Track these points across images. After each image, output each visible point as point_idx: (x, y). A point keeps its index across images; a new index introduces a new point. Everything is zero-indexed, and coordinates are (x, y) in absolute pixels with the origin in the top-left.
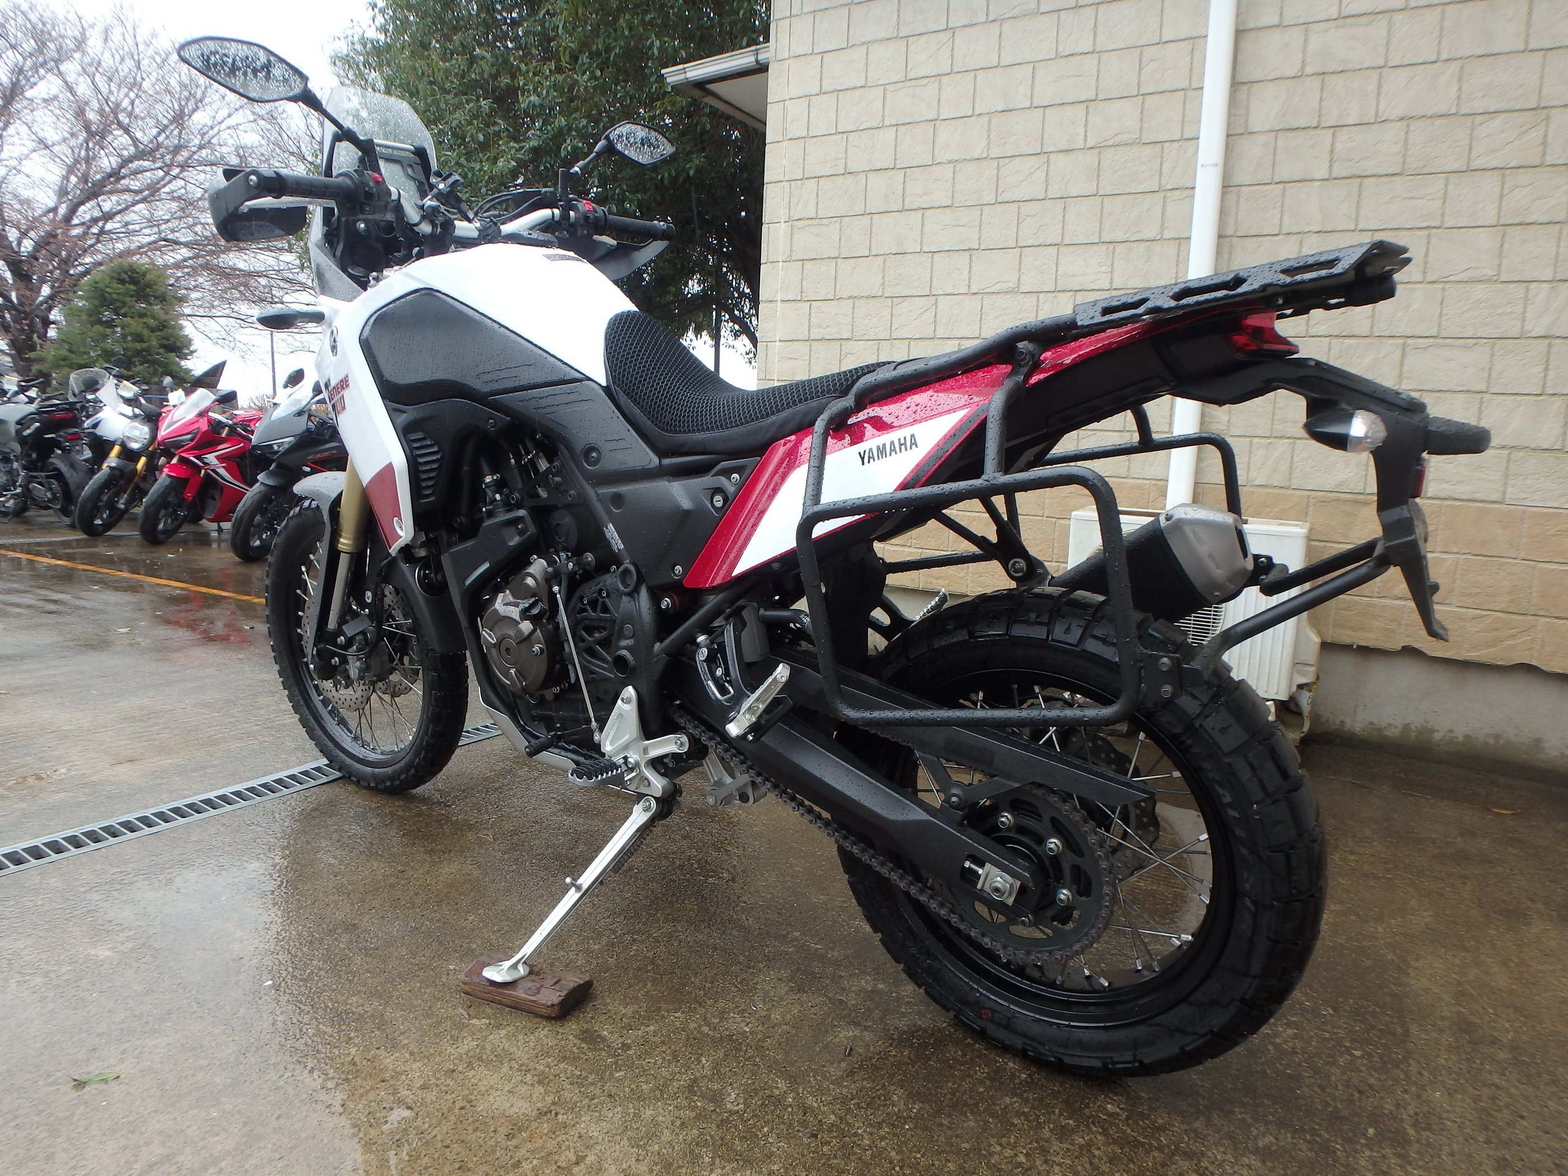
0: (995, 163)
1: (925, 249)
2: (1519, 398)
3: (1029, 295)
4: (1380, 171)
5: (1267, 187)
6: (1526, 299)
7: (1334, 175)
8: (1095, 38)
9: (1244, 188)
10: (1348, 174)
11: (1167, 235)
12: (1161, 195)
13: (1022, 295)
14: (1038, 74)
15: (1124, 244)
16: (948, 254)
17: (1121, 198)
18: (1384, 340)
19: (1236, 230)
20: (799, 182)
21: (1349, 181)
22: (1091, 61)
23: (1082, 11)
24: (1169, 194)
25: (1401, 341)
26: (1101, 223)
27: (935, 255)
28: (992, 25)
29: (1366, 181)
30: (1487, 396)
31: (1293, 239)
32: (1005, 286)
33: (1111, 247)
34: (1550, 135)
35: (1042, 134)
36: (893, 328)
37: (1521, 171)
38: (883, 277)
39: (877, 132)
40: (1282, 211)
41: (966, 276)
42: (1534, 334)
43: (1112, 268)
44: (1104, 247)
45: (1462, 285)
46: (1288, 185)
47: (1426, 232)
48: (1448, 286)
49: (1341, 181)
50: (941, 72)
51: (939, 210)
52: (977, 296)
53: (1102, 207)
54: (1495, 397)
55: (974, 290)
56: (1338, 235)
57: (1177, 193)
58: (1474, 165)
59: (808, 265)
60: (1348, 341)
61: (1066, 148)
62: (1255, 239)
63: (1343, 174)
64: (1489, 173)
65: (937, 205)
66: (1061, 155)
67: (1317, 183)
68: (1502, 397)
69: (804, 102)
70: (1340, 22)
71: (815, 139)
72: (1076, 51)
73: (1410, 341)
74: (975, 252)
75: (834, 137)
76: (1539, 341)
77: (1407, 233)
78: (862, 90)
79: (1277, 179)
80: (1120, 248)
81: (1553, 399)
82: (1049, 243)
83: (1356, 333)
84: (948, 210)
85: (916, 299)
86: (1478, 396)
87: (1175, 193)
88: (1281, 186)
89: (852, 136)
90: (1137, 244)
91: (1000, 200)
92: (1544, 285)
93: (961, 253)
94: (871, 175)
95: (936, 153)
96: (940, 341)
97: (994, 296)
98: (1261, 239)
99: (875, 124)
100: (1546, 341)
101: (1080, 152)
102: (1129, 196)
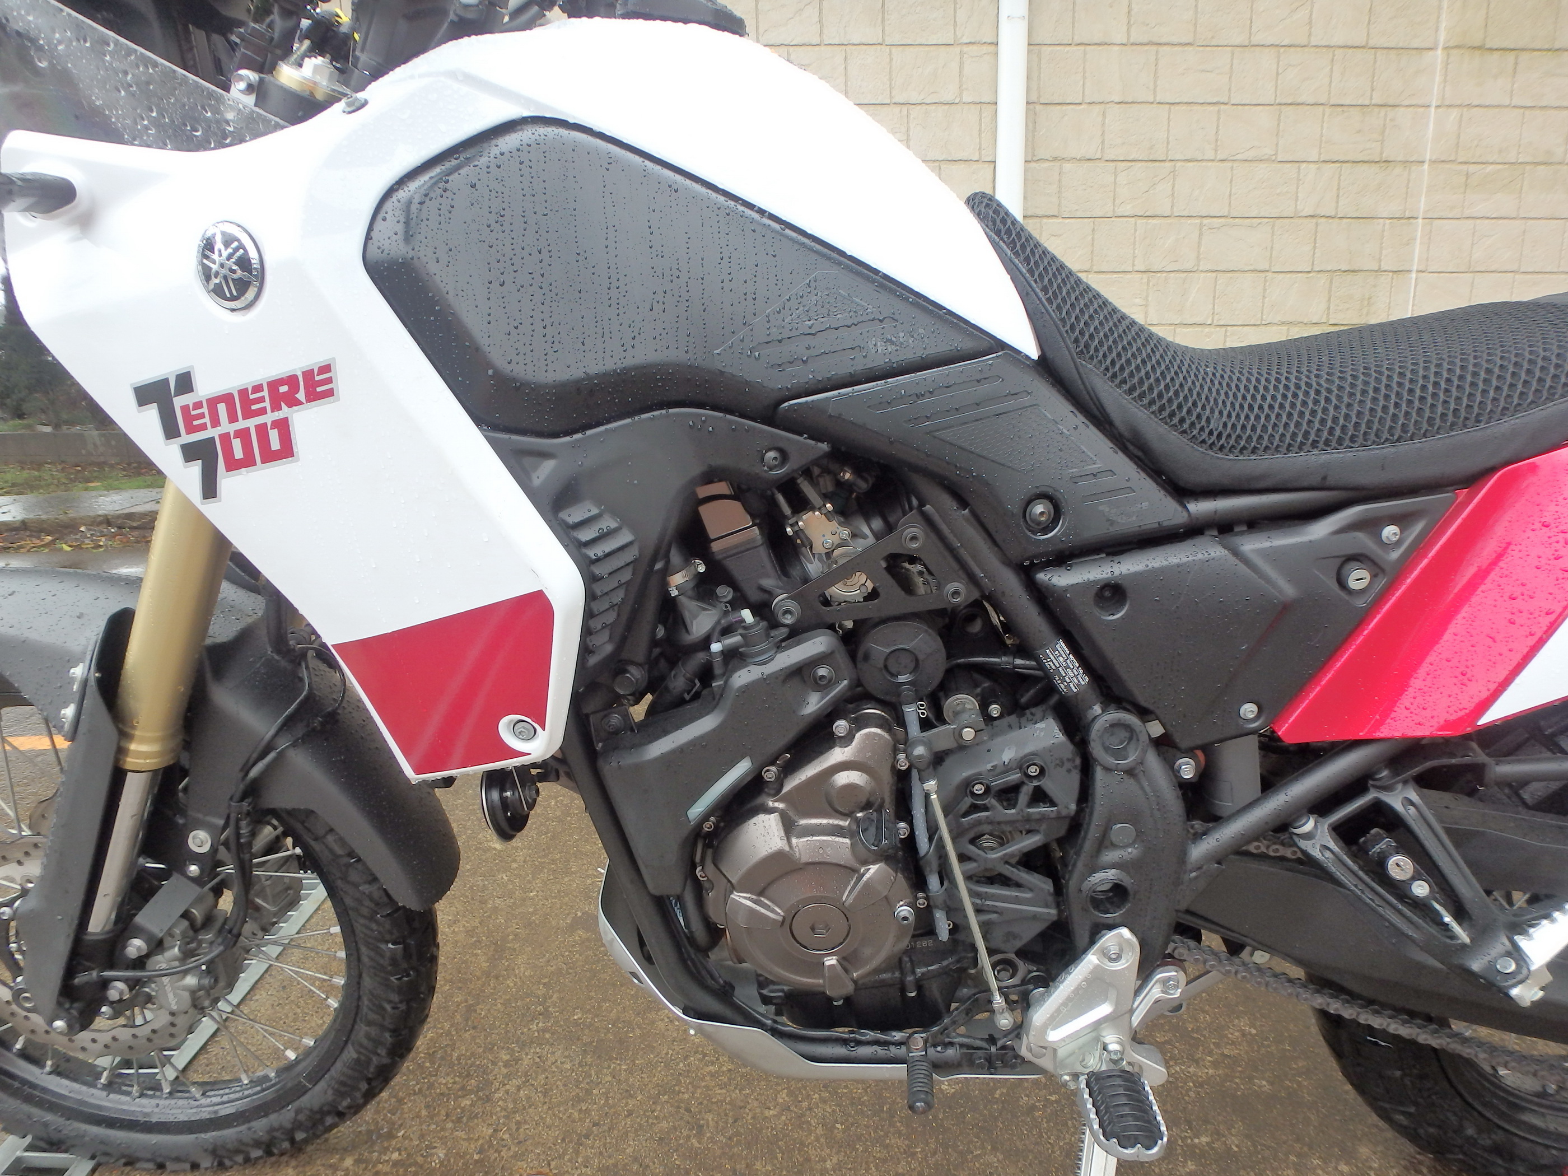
2: (1294, 276)
4: (1175, 39)
5: (1068, 48)
6: (1299, 180)
7: (1132, 40)
9: (1044, 48)
10: (1145, 41)
11: (967, 98)
12: (957, 49)
15: (919, 107)
17: (911, 49)
18: (1183, 220)
19: (1039, 97)
21: (1146, 48)
24: (965, 49)
25: (1198, 221)
26: (891, 80)
29: (1161, 49)
30: (1270, 275)
31: (1097, 108)
33: (905, 108)
34: (1314, 16)
37: (1292, 49)
40: (1084, 78)
42: (1304, 214)
43: (908, 136)
44: (897, 109)
45: (1247, 164)
46: (1088, 48)
47: (1216, 108)
48: (1235, 165)
49: (1139, 48)
53: (891, 60)
54: (1275, 275)
56: (1139, 106)
57: (974, 48)
58: (1255, 40)
60: (1151, 221)
62: (1059, 107)
63: (1141, 40)
64: (1267, 50)
67: (1116, 48)
68: (1281, 276)
73: (1206, 221)
76: (1308, 220)
77: (1199, 107)
79: (1077, 40)
80: (915, 111)
81: (1320, 275)
83: (1158, 213)
86: (1263, 275)
87: (971, 47)
88: (1082, 48)
90: (933, 107)
92: (1312, 166)
98: (1065, 107)
100: (1314, 220)
102: (921, 48)
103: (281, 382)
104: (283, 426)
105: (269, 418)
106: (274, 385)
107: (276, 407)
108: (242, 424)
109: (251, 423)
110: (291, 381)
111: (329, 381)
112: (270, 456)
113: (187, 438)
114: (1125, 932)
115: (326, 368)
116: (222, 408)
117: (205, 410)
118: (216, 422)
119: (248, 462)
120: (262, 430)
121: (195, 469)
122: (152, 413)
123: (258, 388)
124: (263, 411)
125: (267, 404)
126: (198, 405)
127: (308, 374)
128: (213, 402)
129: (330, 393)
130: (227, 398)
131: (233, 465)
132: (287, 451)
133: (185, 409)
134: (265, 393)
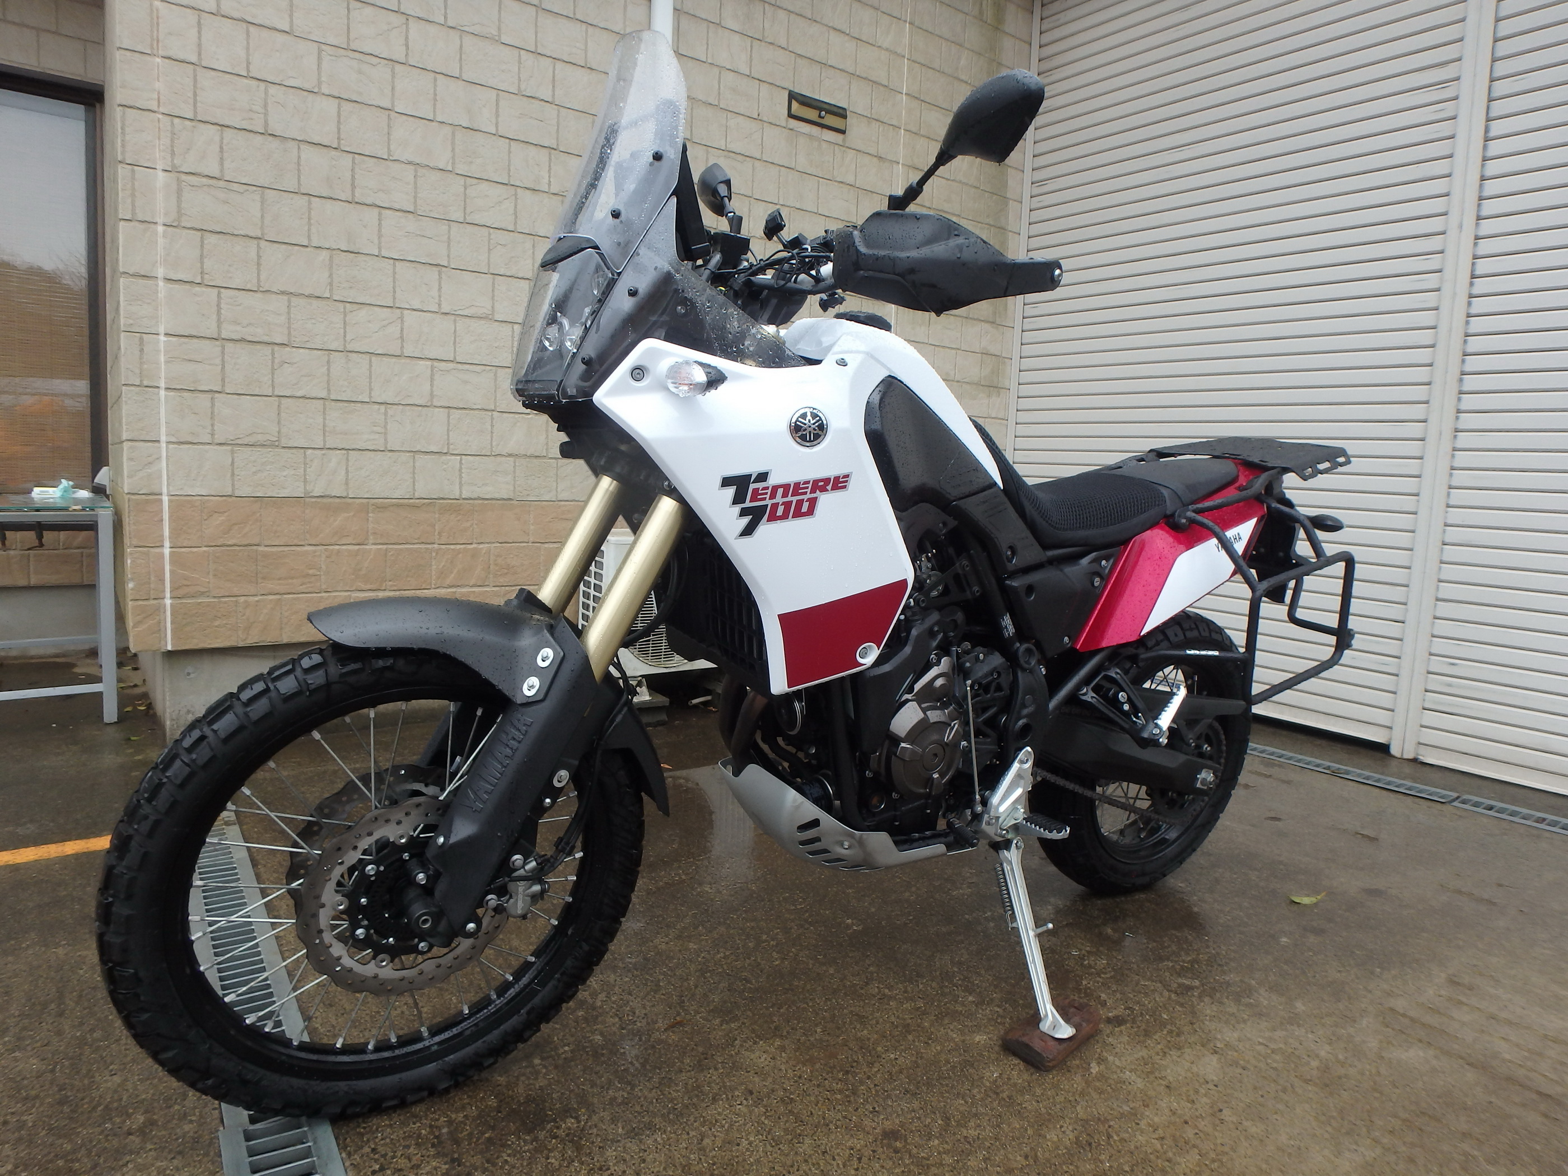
0: (462, 180)
1: (384, 253)
3: (504, 324)
8: (554, 91)
13: (497, 323)
14: (502, 103)
16: (413, 265)
20: (187, 123)
22: (551, 111)
23: (542, 59)
27: (397, 263)
28: (451, 31)
32: (480, 312)
35: (509, 166)
36: (348, 338)
38: (331, 276)
39: (311, 96)
41: (435, 293)
50: (393, 58)
51: (398, 214)
52: (449, 317)
55: (446, 308)
59: (211, 239)
61: (532, 187)
65: (397, 206)
66: (527, 191)
69: (192, 17)
70: (726, 153)
71: (213, 73)
72: (537, 95)
74: (444, 269)
75: (245, 81)
78: (286, 37)
82: (520, 276)
84: (411, 216)
85: (376, 309)
89: (273, 90)
91: (469, 220)
93: (428, 267)
94: (304, 147)
95: (392, 147)
96: (408, 361)
97: (467, 320)
99: (307, 86)
101: (545, 195)
103: (822, 480)
104: (813, 502)
105: (805, 497)
106: (816, 482)
107: (813, 491)
108: (789, 499)
109: (795, 499)
110: (827, 481)
111: (847, 481)
112: (798, 514)
113: (748, 504)
114: (1029, 749)
115: (847, 476)
116: (780, 491)
117: (769, 491)
118: (773, 496)
119: (785, 517)
120: (800, 503)
121: (746, 520)
122: (730, 491)
123: (808, 482)
124: (805, 493)
125: (809, 491)
126: (767, 488)
127: (837, 479)
128: (775, 489)
129: (845, 487)
130: (786, 487)
131: (773, 518)
132: (811, 512)
133: (756, 491)
134: (810, 486)
